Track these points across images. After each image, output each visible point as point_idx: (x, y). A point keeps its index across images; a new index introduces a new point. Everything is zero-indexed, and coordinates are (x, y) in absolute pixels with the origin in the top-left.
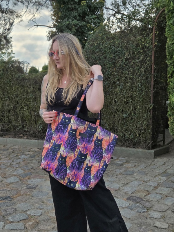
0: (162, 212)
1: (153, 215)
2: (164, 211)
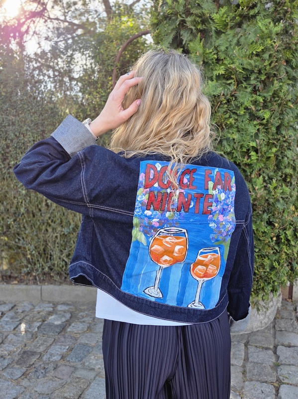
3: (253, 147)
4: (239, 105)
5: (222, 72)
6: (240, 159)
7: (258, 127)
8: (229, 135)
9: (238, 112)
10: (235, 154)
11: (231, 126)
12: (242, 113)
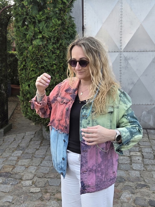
0: (31, 179)
1: (26, 184)
2: (32, 178)
3: (54, 63)
4: (48, 48)
5: (41, 37)
6: (50, 68)
7: (56, 56)
8: (45, 60)
9: (48, 51)
10: (48, 66)
11: (46, 56)
12: (49, 51)
